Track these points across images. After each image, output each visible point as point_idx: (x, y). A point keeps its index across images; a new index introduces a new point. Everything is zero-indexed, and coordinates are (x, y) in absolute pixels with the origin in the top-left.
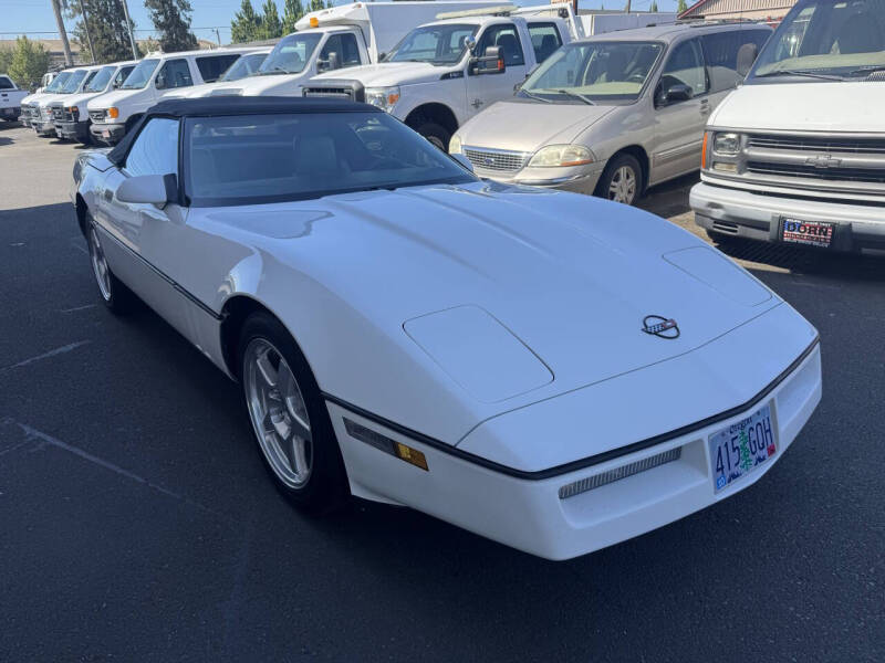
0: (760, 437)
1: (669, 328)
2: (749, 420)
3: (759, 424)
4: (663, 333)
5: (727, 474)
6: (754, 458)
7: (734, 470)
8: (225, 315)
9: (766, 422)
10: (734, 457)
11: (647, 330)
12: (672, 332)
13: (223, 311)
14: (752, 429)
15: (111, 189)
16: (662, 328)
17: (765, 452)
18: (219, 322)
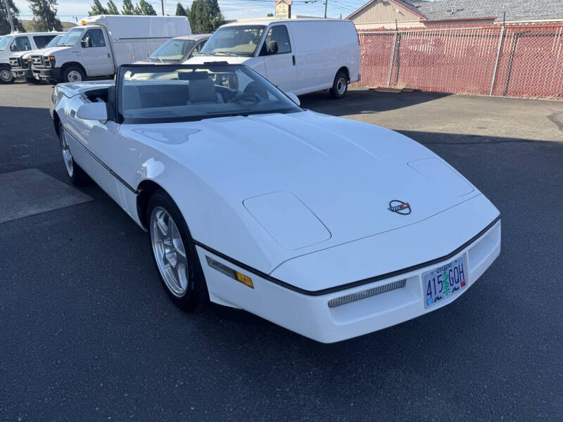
0: (456, 275)
1: (405, 208)
2: (449, 265)
3: (456, 268)
4: (400, 211)
5: (434, 296)
6: (452, 288)
7: (439, 295)
8: (139, 191)
9: (461, 267)
10: (439, 287)
11: (391, 209)
12: (406, 211)
13: (138, 188)
14: (451, 270)
15: (74, 110)
16: (400, 208)
17: (459, 284)
18: (136, 195)
